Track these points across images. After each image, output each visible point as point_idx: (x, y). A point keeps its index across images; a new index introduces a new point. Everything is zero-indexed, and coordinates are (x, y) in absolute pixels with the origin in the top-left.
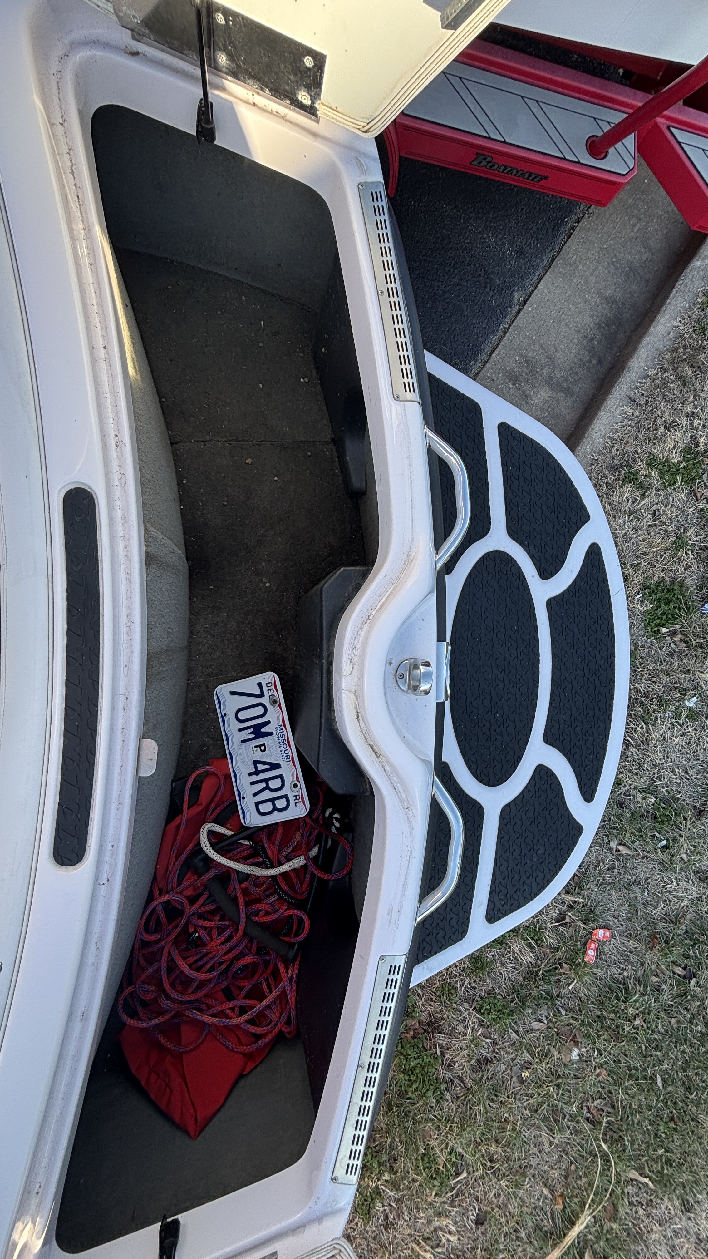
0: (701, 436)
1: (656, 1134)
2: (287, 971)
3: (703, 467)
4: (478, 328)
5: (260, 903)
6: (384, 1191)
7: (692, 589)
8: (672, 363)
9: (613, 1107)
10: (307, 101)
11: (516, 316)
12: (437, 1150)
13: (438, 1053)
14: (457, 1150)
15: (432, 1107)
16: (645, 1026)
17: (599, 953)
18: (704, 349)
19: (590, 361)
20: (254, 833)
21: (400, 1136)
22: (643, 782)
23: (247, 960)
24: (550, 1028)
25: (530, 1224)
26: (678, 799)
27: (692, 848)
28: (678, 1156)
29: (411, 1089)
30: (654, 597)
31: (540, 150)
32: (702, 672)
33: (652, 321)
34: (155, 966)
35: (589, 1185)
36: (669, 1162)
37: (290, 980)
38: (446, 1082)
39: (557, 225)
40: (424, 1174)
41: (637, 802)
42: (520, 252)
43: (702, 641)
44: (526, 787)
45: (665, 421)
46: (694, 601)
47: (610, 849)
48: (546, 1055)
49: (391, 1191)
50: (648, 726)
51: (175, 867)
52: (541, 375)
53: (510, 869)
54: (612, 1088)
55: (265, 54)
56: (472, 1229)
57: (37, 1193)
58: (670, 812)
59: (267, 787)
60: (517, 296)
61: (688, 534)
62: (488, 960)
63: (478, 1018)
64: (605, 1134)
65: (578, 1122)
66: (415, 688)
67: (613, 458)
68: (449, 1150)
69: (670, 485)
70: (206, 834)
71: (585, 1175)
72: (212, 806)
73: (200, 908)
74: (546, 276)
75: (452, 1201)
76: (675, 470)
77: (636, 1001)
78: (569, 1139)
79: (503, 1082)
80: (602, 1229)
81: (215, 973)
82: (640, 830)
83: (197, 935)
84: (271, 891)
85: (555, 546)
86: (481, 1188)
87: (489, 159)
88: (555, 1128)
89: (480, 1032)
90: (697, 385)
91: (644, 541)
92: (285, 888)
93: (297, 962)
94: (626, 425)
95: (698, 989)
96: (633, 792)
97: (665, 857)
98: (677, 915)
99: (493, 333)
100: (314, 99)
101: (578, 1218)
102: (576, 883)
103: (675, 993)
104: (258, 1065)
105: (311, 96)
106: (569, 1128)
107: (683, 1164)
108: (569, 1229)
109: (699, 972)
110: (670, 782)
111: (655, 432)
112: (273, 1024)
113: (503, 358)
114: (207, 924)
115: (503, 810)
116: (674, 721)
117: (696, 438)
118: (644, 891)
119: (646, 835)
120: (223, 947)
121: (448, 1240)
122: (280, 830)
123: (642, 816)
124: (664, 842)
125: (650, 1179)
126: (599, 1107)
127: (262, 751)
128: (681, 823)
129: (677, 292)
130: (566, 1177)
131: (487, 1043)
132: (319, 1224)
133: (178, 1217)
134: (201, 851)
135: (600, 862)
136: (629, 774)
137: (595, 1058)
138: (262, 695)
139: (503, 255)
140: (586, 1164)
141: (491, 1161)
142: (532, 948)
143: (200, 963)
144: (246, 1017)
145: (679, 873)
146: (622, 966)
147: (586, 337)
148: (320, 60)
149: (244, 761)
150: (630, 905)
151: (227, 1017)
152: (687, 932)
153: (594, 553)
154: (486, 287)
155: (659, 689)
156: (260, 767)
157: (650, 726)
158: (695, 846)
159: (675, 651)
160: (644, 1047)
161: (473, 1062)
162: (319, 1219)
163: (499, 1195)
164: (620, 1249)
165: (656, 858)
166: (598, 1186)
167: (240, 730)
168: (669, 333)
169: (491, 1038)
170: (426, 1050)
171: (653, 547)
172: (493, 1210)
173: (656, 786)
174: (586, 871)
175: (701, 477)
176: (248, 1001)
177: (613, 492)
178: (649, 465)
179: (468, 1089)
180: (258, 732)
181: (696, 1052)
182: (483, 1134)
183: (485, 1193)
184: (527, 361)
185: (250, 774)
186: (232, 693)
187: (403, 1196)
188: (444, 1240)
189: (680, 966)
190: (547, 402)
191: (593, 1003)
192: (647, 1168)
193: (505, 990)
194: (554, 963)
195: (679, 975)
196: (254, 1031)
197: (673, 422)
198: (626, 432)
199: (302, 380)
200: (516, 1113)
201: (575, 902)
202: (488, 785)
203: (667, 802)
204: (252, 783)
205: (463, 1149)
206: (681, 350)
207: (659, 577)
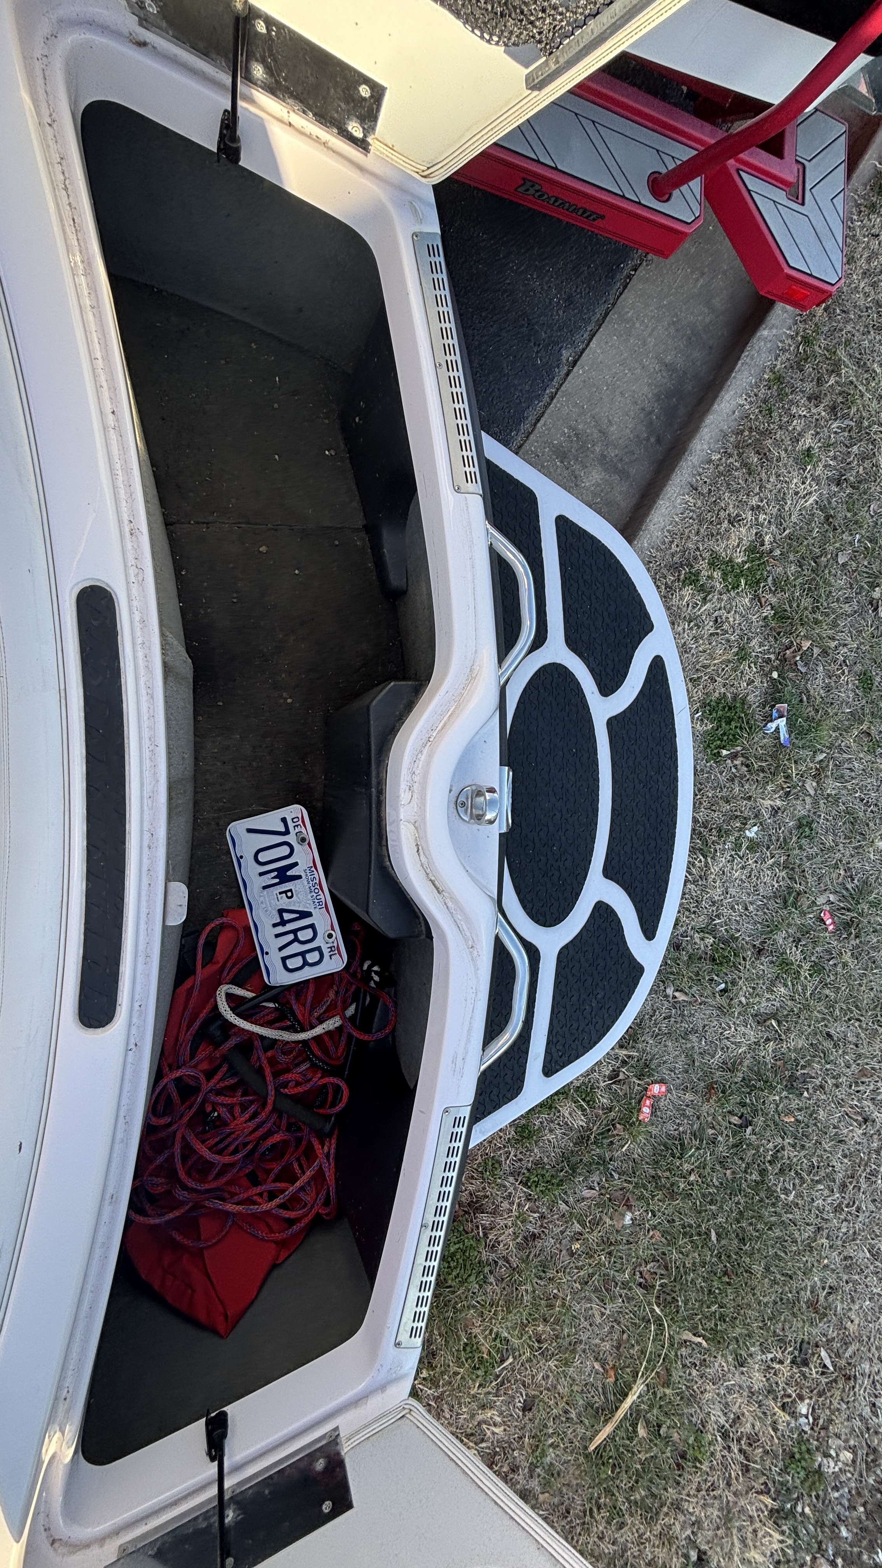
0: (766, 533)
1: (710, 1291)
2: (323, 1148)
3: (768, 568)
4: (521, 390)
5: (288, 1072)
6: (421, 1390)
7: (754, 706)
8: (737, 447)
9: (666, 1268)
10: (358, 133)
11: (565, 379)
12: (481, 1338)
13: (481, 1234)
14: (503, 1335)
15: (474, 1293)
16: (700, 1180)
17: (654, 1109)
18: (771, 433)
19: (648, 439)
20: (279, 994)
21: (439, 1328)
22: (701, 921)
23: (277, 1138)
24: (602, 1194)
25: (581, 1402)
26: (738, 938)
27: (751, 990)
28: (732, 1310)
29: (451, 1276)
30: (714, 715)
31: (596, 183)
32: (763, 799)
33: (716, 397)
34: (166, 1154)
35: (642, 1352)
36: (722, 1318)
37: (327, 1156)
38: (490, 1265)
39: (612, 270)
40: (467, 1365)
41: (695, 943)
42: (569, 300)
43: (764, 764)
44: (585, 926)
45: (729, 515)
46: (756, 720)
47: (666, 996)
48: (597, 1223)
49: (430, 1389)
50: (706, 859)
51: (187, 1037)
52: (593, 452)
53: (568, 1016)
54: (665, 1250)
55: (312, 75)
56: (519, 1417)
57: (65, 1399)
58: (729, 952)
59: (296, 939)
60: (567, 355)
61: (752, 645)
62: (536, 1128)
63: (525, 1192)
64: (658, 1297)
65: (630, 1289)
66: (479, 817)
67: (673, 555)
68: (493, 1336)
69: (733, 588)
70: (224, 997)
71: (638, 1342)
72: (229, 965)
73: (218, 1083)
74: (599, 332)
75: (498, 1389)
76: (738, 571)
77: (690, 1156)
78: (621, 1307)
79: (552, 1257)
80: (656, 1397)
81: (239, 1156)
82: (697, 974)
83: (216, 1114)
84: (300, 1059)
85: (616, 659)
86: (529, 1372)
87: (537, 187)
88: (606, 1297)
89: (527, 1207)
90: (764, 476)
91: (705, 651)
92: (319, 1053)
93: (335, 1136)
94: (687, 517)
95: (754, 1136)
96: (690, 932)
97: (723, 1001)
98: (735, 1062)
99: (539, 397)
100: (366, 132)
101: (631, 1389)
102: (630, 1036)
103: (730, 1144)
104: (293, 1252)
105: (364, 129)
106: (621, 1296)
107: (736, 1318)
108: (622, 1402)
109: (755, 1120)
110: (730, 920)
111: (719, 526)
112: (309, 1206)
113: (549, 429)
114: (228, 1101)
115: (560, 953)
116: (733, 853)
117: (761, 535)
118: (701, 1040)
119: (704, 979)
120: (249, 1124)
121: (493, 1433)
122: (312, 988)
123: (700, 958)
124: (723, 986)
125: (704, 1337)
126: (652, 1270)
127: (289, 898)
128: (740, 964)
129: (742, 364)
130: (618, 1348)
131: (534, 1218)
132: (382, 1392)
133: (225, 1409)
134: (220, 1016)
135: (655, 1011)
136: (687, 913)
137: (648, 1221)
138: (287, 832)
139: (550, 302)
140: (638, 1332)
141: (539, 1342)
142: (584, 1110)
143: (222, 1146)
144: (277, 1201)
145: (738, 1018)
146: (677, 1121)
147: (643, 409)
148: (378, 92)
149: (266, 911)
150: (687, 1056)
151: (255, 1203)
152: (744, 1079)
153: (657, 667)
154: (529, 340)
155: (719, 818)
156: (287, 916)
157: (709, 860)
158: (754, 988)
159: (736, 776)
160: (698, 1203)
161: (519, 1240)
162: (382, 1388)
163: (548, 1377)
164: (673, 1414)
165: (714, 1003)
166: (651, 1353)
167: (261, 874)
168: (734, 412)
169: (538, 1212)
170: (467, 1233)
171: (714, 659)
172: (541, 1393)
173: (715, 925)
174: (641, 1022)
175: (766, 580)
176: (278, 1184)
177: (672, 595)
178: (712, 564)
179: (514, 1269)
180: (283, 875)
181: (750, 1202)
182: (530, 1315)
183: (533, 1376)
184: (577, 435)
185: (275, 925)
186: (250, 831)
187: (443, 1393)
188: (489, 1433)
189: (736, 1115)
190: (598, 485)
191: (647, 1163)
192: (700, 1327)
193: (554, 1159)
194: (607, 1125)
195: (735, 1125)
196: (287, 1216)
197: (738, 515)
198: (687, 525)
199: (327, 453)
200: (566, 1287)
201: (629, 1057)
202: (544, 926)
203: (726, 942)
204: (277, 936)
205: (509, 1333)
206: (746, 433)
207: (720, 693)
